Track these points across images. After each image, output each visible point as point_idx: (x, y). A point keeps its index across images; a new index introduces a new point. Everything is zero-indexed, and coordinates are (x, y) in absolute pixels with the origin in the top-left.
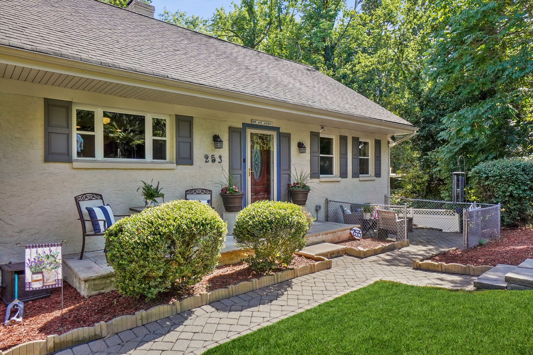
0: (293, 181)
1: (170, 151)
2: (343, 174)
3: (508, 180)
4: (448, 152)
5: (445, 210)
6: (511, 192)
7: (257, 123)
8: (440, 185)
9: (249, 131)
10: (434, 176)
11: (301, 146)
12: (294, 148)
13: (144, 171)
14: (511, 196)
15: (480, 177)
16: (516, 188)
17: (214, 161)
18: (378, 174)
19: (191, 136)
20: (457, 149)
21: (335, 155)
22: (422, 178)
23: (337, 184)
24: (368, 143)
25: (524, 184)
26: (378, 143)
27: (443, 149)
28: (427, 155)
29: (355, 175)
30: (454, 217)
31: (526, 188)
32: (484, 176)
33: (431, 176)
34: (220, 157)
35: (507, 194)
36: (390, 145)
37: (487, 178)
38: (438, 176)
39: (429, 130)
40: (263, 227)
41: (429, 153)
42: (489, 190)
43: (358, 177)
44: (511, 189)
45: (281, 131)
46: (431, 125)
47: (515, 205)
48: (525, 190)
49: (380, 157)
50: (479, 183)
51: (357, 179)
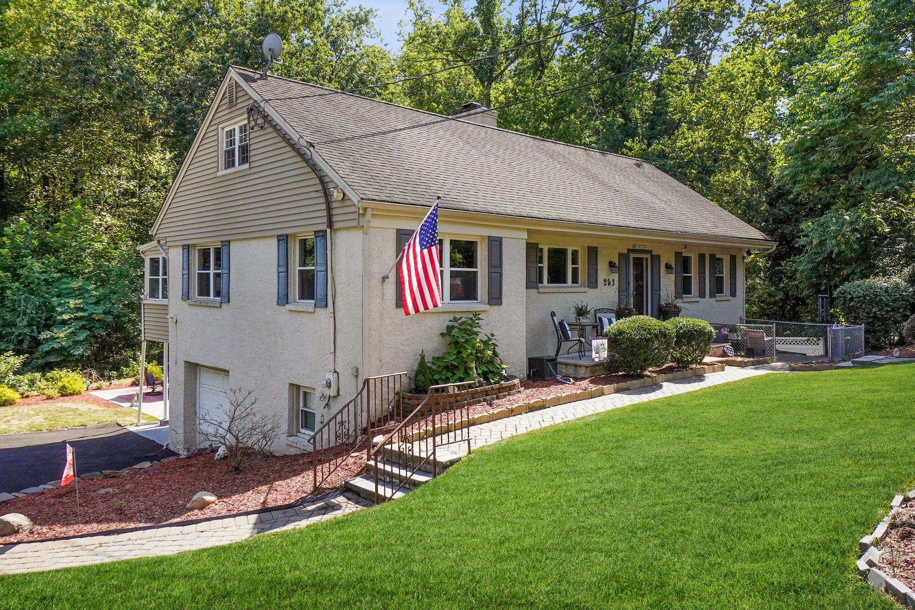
0: (663, 303)
1: (582, 276)
2: (702, 295)
3: (871, 301)
4: (808, 263)
5: (806, 338)
6: (875, 313)
7: (637, 248)
8: (798, 305)
9: (632, 256)
10: (790, 293)
11: (668, 267)
12: (663, 269)
13: (571, 294)
14: (875, 317)
15: (845, 298)
16: (880, 309)
17: (609, 284)
18: (733, 294)
19: (596, 264)
20: (820, 259)
21: (694, 274)
22: (774, 296)
23: (696, 304)
24: (722, 259)
25: (887, 305)
26: (733, 259)
27: (802, 259)
28: (780, 265)
29: (712, 295)
30: (818, 347)
31: (889, 309)
32: (849, 296)
33: (786, 294)
34: (613, 280)
35: (871, 315)
36: (745, 261)
37: (852, 299)
38: (795, 293)
39: (782, 232)
40: (692, 334)
41: (783, 263)
42: (855, 311)
43: (715, 297)
44: (874, 310)
45: (653, 253)
46: (785, 226)
47: (879, 326)
48: (887, 311)
49: (735, 274)
50: (844, 304)
51: (714, 299)
